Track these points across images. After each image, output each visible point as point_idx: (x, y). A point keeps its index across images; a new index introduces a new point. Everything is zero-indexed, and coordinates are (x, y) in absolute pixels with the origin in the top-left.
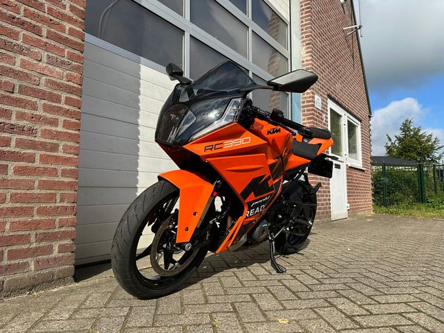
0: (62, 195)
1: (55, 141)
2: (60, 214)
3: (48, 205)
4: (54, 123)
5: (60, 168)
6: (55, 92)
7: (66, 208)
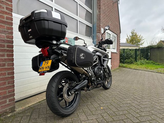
0: (8, 82)
1: (4, 63)
2: (8, 89)
3: (3, 86)
4: (3, 56)
5: (7, 72)
6: (3, 44)
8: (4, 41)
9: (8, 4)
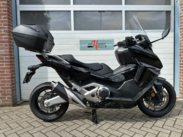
0: (7, 84)
1: (3, 70)
2: (7, 89)
3: (4, 87)
4: (3, 65)
5: (6, 77)
6: (2, 57)
7: (8, 87)
8: (3, 55)
9: (5, 27)
